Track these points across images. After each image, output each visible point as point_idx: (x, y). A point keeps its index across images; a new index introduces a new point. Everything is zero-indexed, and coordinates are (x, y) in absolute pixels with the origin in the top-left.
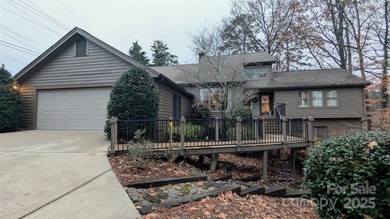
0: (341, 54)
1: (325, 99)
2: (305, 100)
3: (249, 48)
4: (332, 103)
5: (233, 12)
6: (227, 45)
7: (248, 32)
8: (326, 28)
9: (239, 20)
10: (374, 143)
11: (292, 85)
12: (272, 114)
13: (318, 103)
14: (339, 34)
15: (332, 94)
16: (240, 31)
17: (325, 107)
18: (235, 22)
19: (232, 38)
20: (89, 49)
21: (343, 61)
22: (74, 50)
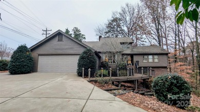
0: (159, 38)
1: (153, 59)
2: (146, 59)
3: (119, 33)
4: (156, 60)
5: (113, 17)
6: (109, 31)
7: (119, 26)
8: (152, 27)
9: (115, 20)
10: (170, 77)
11: (140, 53)
12: (133, 65)
13: (151, 60)
14: (158, 30)
15: (156, 57)
16: (115, 25)
17: (154, 62)
18: (113, 21)
19: (112, 28)
20: (64, 38)
21: (159, 41)
22: (57, 38)
